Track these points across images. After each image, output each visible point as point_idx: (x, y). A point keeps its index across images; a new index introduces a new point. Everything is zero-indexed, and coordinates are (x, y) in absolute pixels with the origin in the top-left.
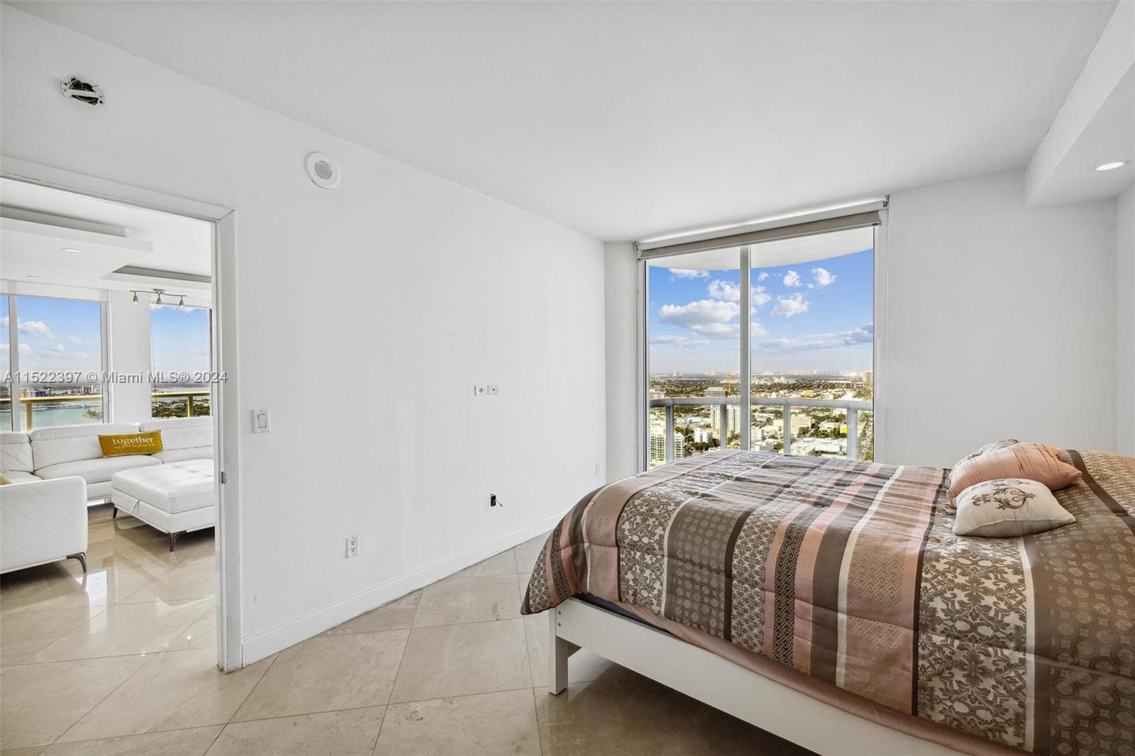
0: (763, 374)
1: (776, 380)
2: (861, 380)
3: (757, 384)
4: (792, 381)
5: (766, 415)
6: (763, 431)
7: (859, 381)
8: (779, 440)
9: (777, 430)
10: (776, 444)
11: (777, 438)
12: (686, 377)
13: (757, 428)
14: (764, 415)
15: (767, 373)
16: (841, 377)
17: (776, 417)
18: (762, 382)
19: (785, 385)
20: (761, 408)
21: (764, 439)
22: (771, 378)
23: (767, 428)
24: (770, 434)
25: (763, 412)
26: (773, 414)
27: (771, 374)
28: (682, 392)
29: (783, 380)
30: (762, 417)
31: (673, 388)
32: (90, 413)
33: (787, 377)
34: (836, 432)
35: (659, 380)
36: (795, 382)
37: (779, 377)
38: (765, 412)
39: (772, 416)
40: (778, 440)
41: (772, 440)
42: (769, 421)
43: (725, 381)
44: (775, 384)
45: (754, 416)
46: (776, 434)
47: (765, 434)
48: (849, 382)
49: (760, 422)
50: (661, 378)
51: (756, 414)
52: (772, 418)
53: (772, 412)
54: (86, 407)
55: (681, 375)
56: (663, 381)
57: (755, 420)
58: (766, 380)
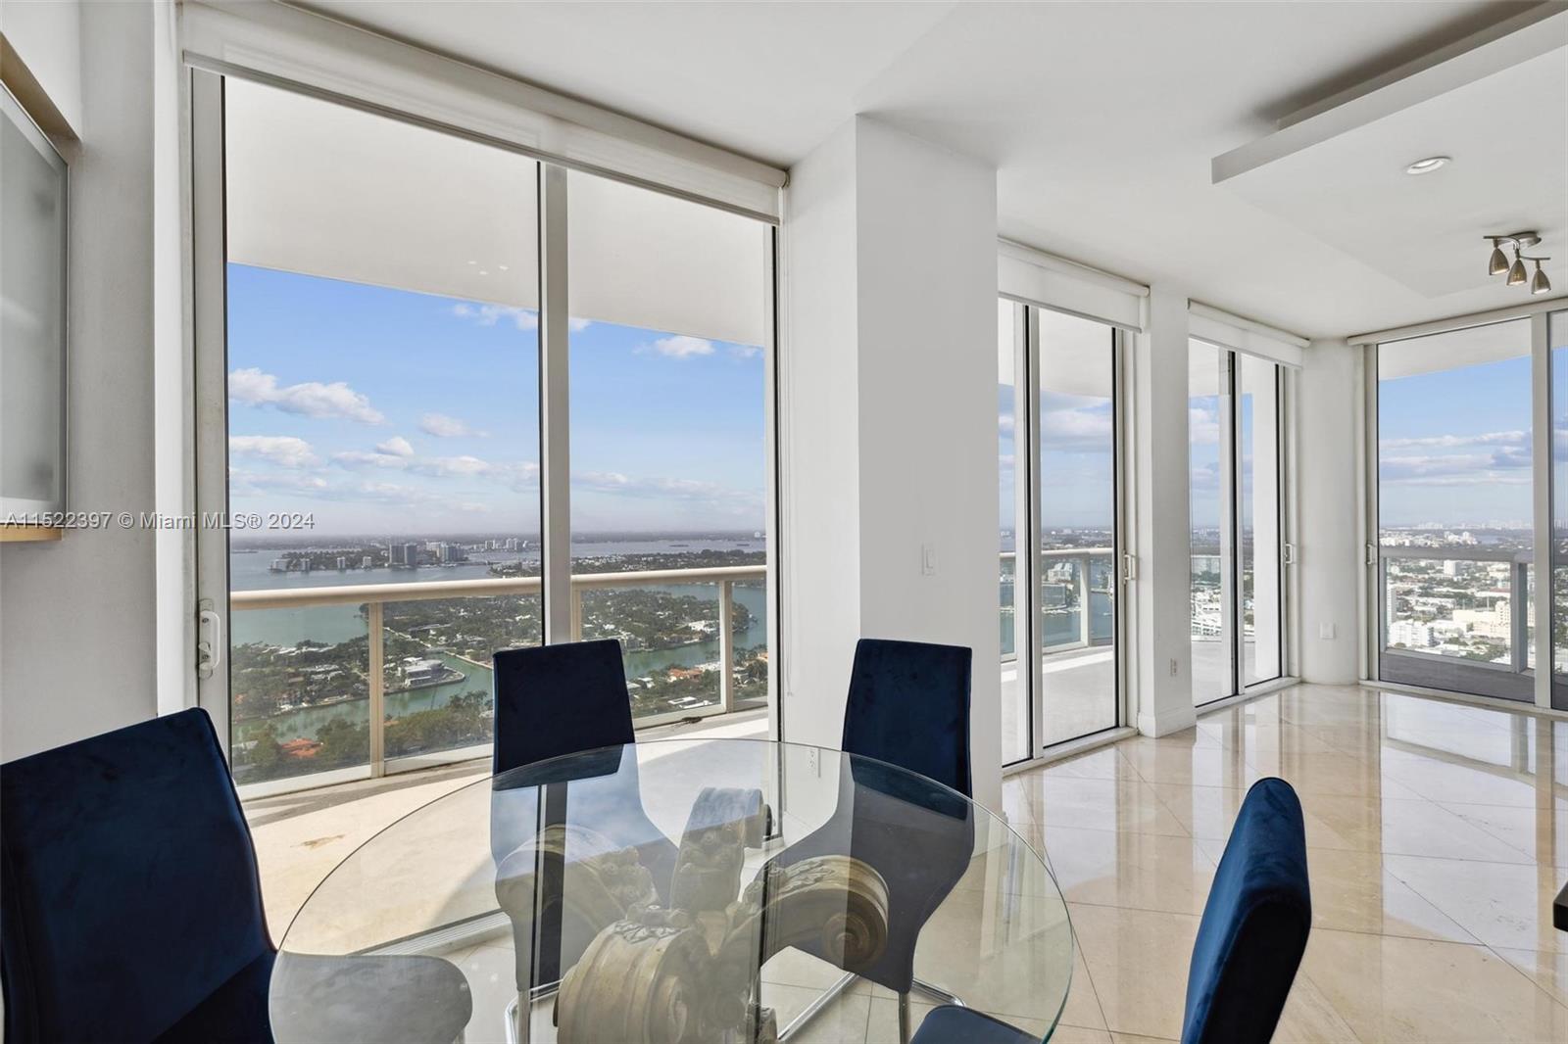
0: (1421, 527)
1: (1452, 538)
5: (1437, 601)
6: (1432, 630)
8: (1472, 648)
9: (1464, 629)
10: (1464, 654)
11: (1465, 644)
13: (1418, 624)
14: (1431, 600)
15: (1429, 526)
17: (1460, 605)
18: (1420, 541)
19: (1472, 547)
20: (1421, 588)
21: (1434, 643)
22: (1439, 534)
23: (1439, 624)
24: (1448, 635)
25: (1427, 595)
26: (1450, 600)
27: (1438, 526)
29: (1466, 537)
30: (1425, 604)
37: (1458, 533)
38: (1433, 596)
39: (1448, 603)
40: (1467, 648)
41: (1454, 648)
42: (1442, 613)
44: (1450, 544)
45: (1407, 601)
46: (1461, 635)
47: (1436, 634)
49: (1423, 612)
50: (1210, 534)
51: (1412, 599)
52: (1450, 606)
53: (1446, 596)
57: (1412, 609)
58: (1427, 538)
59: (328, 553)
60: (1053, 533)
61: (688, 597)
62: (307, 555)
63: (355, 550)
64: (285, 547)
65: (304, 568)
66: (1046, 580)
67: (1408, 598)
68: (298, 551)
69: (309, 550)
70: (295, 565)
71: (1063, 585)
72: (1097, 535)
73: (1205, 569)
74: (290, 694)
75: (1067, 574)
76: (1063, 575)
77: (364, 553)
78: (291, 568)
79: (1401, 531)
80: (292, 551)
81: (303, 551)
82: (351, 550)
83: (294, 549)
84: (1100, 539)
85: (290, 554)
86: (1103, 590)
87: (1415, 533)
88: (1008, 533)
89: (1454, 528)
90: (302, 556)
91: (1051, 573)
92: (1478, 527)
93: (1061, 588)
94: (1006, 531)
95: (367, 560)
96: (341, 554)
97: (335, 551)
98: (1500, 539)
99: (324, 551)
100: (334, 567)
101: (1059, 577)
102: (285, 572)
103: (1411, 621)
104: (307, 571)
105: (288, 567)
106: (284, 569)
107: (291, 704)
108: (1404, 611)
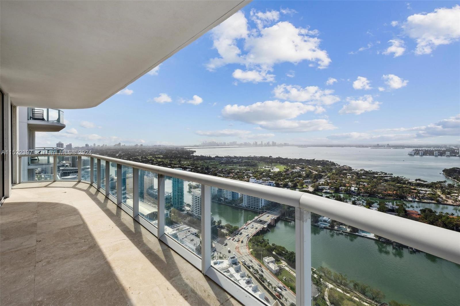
59: (430, 150)
62: (422, 150)
63: (443, 149)
64: (414, 147)
65: (420, 154)
68: (419, 149)
69: (423, 149)
70: (417, 153)
74: (412, 195)
77: (447, 150)
78: (416, 154)
80: (417, 149)
81: (421, 149)
82: (441, 149)
83: (418, 148)
85: (416, 150)
90: (420, 150)
95: (448, 153)
96: (436, 150)
97: (434, 149)
99: (429, 149)
100: (433, 155)
102: (414, 155)
104: (422, 156)
105: (415, 154)
106: (413, 154)
107: (412, 198)
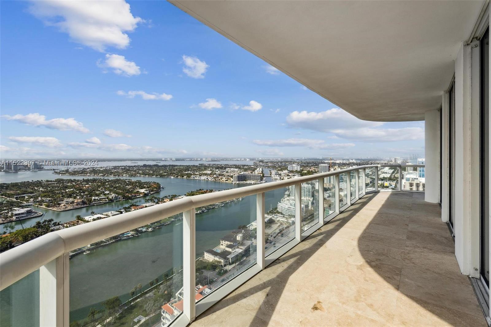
0: (344, 158)
1: (351, 161)
2: (391, 161)
3: (342, 163)
4: (359, 162)
7: (390, 162)
12: (308, 159)
15: (346, 158)
16: (381, 160)
18: (344, 162)
19: (355, 163)
22: (348, 160)
27: (348, 158)
28: (307, 166)
29: (354, 161)
31: (303, 164)
32: (55, 172)
33: (356, 160)
34: (382, 185)
35: (296, 160)
36: (360, 162)
37: (352, 160)
43: (327, 161)
44: (351, 163)
48: (386, 162)
50: (297, 160)
54: (54, 170)
55: (306, 158)
56: (298, 161)
57: (343, 179)
58: (346, 161)
60: (256, 159)
61: (138, 181)
66: (255, 173)
67: (342, 176)
71: (260, 174)
72: (268, 160)
73: (296, 169)
75: (261, 171)
76: (259, 171)
79: (340, 159)
84: (269, 161)
86: (270, 176)
87: (343, 160)
88: (244, 159)
89: (351, 158)
91: (256, 171)
92: (356, 158)
93: (259, 175)
94: (243, 158)
98: (360, 161)
101: (258, 172)
103: (343, 182)
108: (342, 180)
